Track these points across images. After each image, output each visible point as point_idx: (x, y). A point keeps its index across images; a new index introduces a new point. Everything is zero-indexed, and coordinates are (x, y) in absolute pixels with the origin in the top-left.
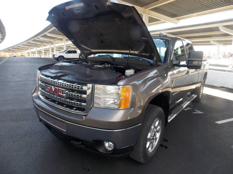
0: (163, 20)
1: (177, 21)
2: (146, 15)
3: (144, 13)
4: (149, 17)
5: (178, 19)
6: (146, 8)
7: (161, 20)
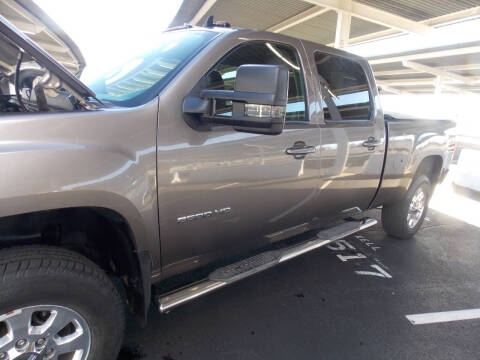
0: (394, 28)
2: (346, 13)
3: (340, 8)
4: (353, 18)
5: (430, 25)
7: (388, 28)
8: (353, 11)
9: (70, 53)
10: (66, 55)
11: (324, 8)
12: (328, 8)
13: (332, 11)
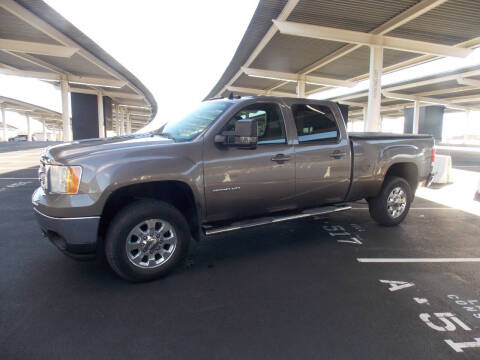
1: (464, 50)
2: (378, 47)
3: (372, 43)
4: (386, 51)
5: (467, 47)
6: (377, 33)
7: (421, 55)
8: (384, 44)
9: (146, 100)
10: (142, 102)
11: (355, 45)
12: (360, 45)
13: (364, 46)
